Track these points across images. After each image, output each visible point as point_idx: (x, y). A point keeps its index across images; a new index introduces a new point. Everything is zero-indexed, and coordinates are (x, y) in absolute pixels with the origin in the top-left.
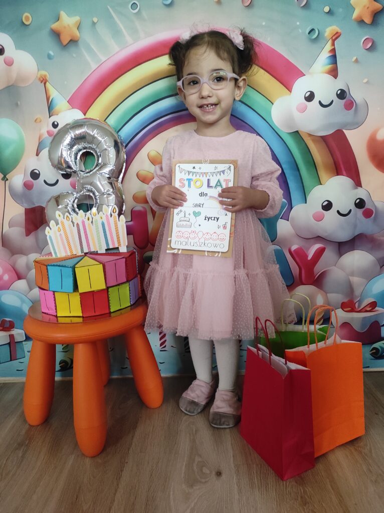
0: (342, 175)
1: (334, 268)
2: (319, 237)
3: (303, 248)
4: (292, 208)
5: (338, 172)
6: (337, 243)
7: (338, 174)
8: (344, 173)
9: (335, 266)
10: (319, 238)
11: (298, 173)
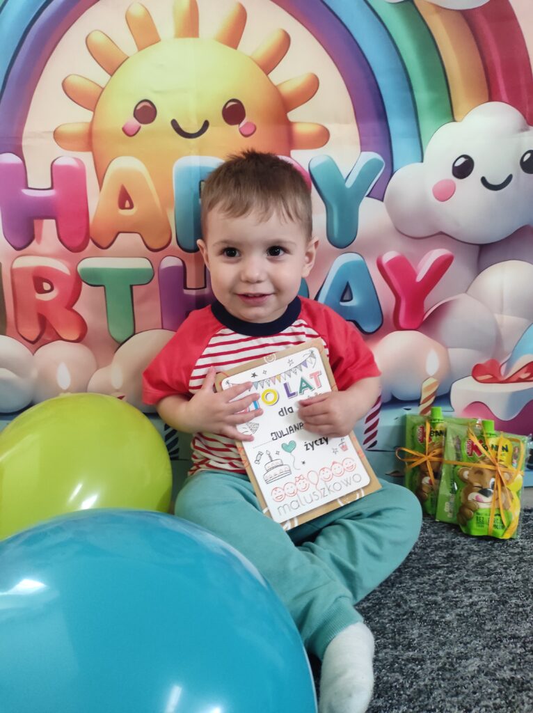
0: (500, 100)
1: (462, 296)
2: (442, 233)
3: (408, 258)
4: (392, 174)
5: (492, 96)
6: (477, 247)
7: (491, 99)
8: (504, 96)
9: (466, 292)
10: (442, 236)
11: (409, 94)
